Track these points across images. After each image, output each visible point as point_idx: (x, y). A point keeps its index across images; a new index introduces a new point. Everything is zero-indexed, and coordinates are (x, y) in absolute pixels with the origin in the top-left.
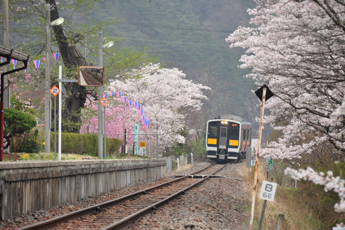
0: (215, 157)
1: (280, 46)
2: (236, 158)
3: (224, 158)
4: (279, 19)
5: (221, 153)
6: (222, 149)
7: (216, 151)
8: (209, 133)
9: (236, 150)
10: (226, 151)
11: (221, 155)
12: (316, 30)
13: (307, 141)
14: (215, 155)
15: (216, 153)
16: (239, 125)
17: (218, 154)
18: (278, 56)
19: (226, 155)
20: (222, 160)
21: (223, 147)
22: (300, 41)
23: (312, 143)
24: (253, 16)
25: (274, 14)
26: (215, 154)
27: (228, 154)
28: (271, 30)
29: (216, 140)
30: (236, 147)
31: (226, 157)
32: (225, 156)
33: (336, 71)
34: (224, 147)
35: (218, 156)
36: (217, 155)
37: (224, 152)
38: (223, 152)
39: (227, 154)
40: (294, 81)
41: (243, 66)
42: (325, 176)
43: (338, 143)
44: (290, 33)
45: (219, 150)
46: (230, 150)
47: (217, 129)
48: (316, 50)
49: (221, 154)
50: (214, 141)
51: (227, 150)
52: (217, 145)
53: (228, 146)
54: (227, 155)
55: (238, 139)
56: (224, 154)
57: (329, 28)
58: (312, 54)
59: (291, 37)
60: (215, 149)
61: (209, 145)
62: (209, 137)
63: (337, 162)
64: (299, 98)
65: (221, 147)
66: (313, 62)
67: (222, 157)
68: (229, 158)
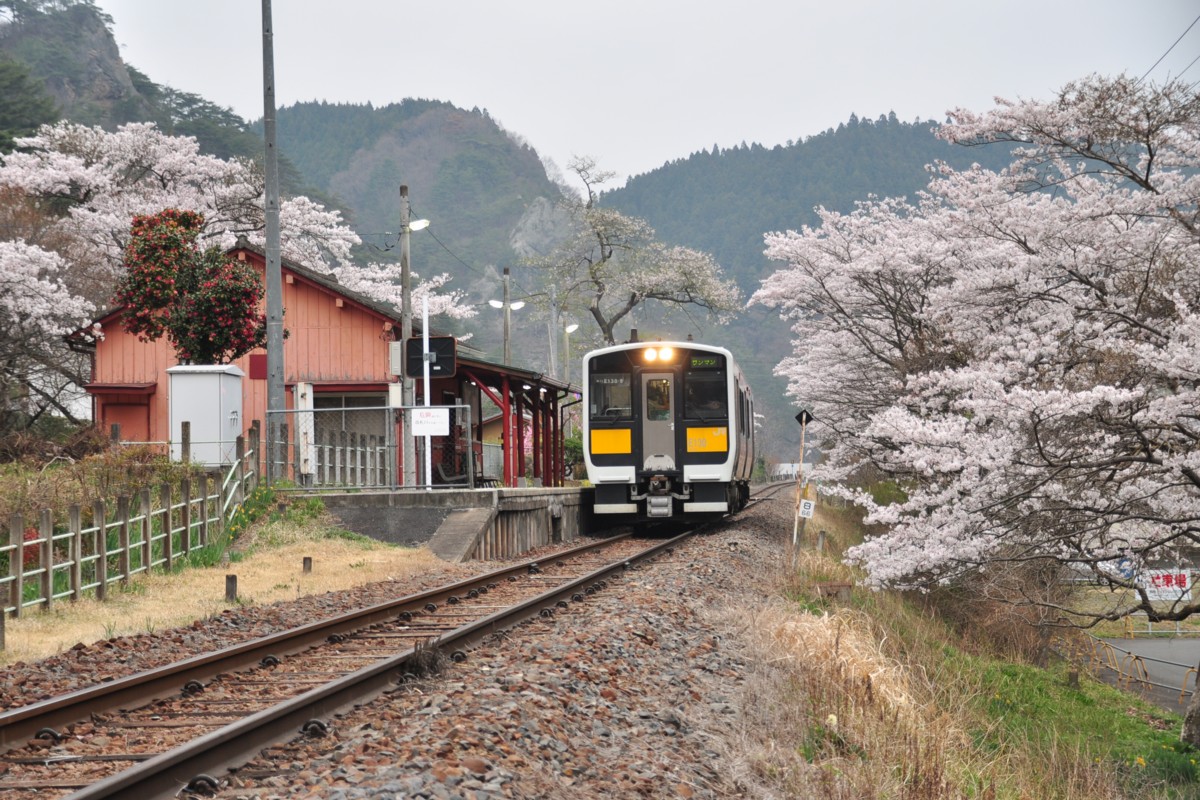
0: (630, 508)
1: (822, 374)
2: (721, 507)
3: (667, 511)
4: (819, 349)
5: (655, 488)
6: (660, 472)
7: (633, 481)
8: (594, 408)
9: (721, 473)
10: (674, 480)
11: (654, 500)
12: (854, 358)
13: (852, 463)
14: (629, 501)
15: (634, 493)
16: (722, 359)
17: (639, 494)
18: (820, 383)
19: (677, 496)
20: (661, 520)
21: (660, 462)
22: (840, 369)
23: (855, 465)
24: (796, 347)
25: (816, 345)
26: (629, 495)
27: (686, 492)
28: (812, 359)
29: (627, 433)
30: (719, 458)
31: (677, 505)
32: (674, 500)
33: (875, 396)
34: (668, 463)
35: (642, 505)
36: (639, 498)
37: (668, 485)
38: (663, 484)
39: (681, 493)
40: (837, 407)
41: (788, 394)
42: (855, 491)
43: (881, 465)
44: (830, 361)
45: (645, 480)
46: (693, 473)
47: (628, 384)
48: (855, 377)
49: (656, 493)
50: (619, 441)
51: (681, 473)
52: (634, 458)
53: (683, 457)
54: (682, 497)
55: (725, 424)
56: (666, 494)
57: (866, 356)
58: (852, 381)
59: (832, 365)
60: (626, 474)
61: (600, 460)
62: (595, 424)
63: (881, 482)
64: (844, 424)
65: (651, 463)
66: (854, 388)
67: (660, 506)
68: (689, 507)
